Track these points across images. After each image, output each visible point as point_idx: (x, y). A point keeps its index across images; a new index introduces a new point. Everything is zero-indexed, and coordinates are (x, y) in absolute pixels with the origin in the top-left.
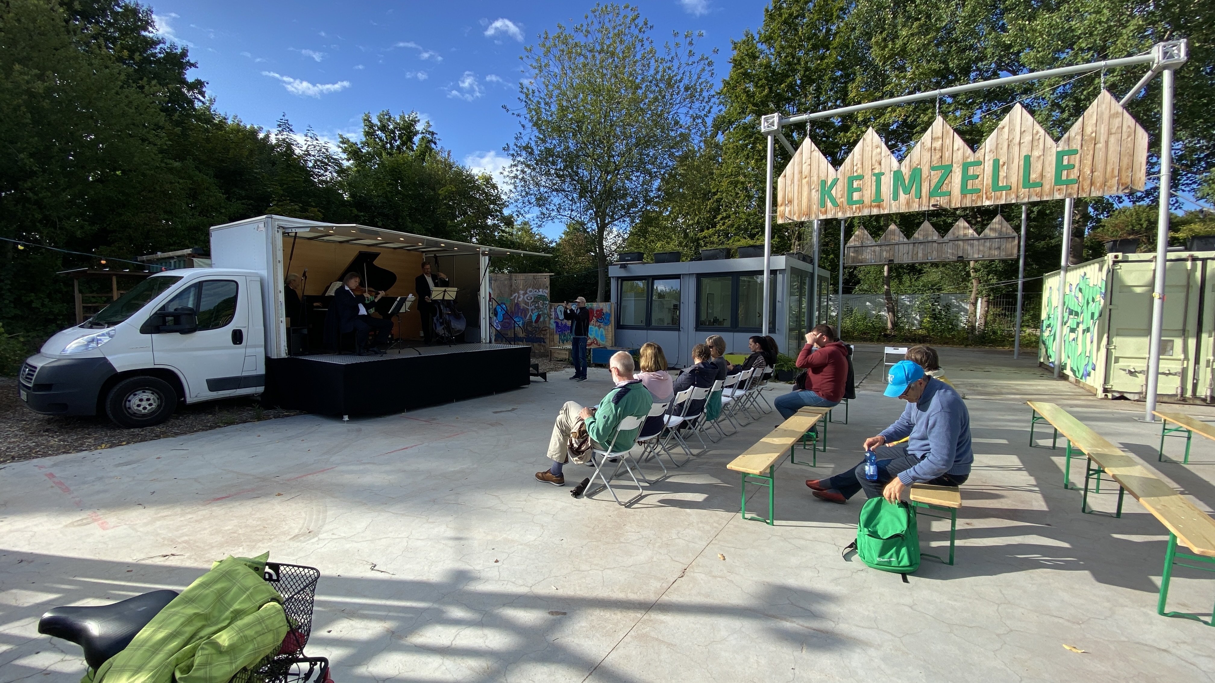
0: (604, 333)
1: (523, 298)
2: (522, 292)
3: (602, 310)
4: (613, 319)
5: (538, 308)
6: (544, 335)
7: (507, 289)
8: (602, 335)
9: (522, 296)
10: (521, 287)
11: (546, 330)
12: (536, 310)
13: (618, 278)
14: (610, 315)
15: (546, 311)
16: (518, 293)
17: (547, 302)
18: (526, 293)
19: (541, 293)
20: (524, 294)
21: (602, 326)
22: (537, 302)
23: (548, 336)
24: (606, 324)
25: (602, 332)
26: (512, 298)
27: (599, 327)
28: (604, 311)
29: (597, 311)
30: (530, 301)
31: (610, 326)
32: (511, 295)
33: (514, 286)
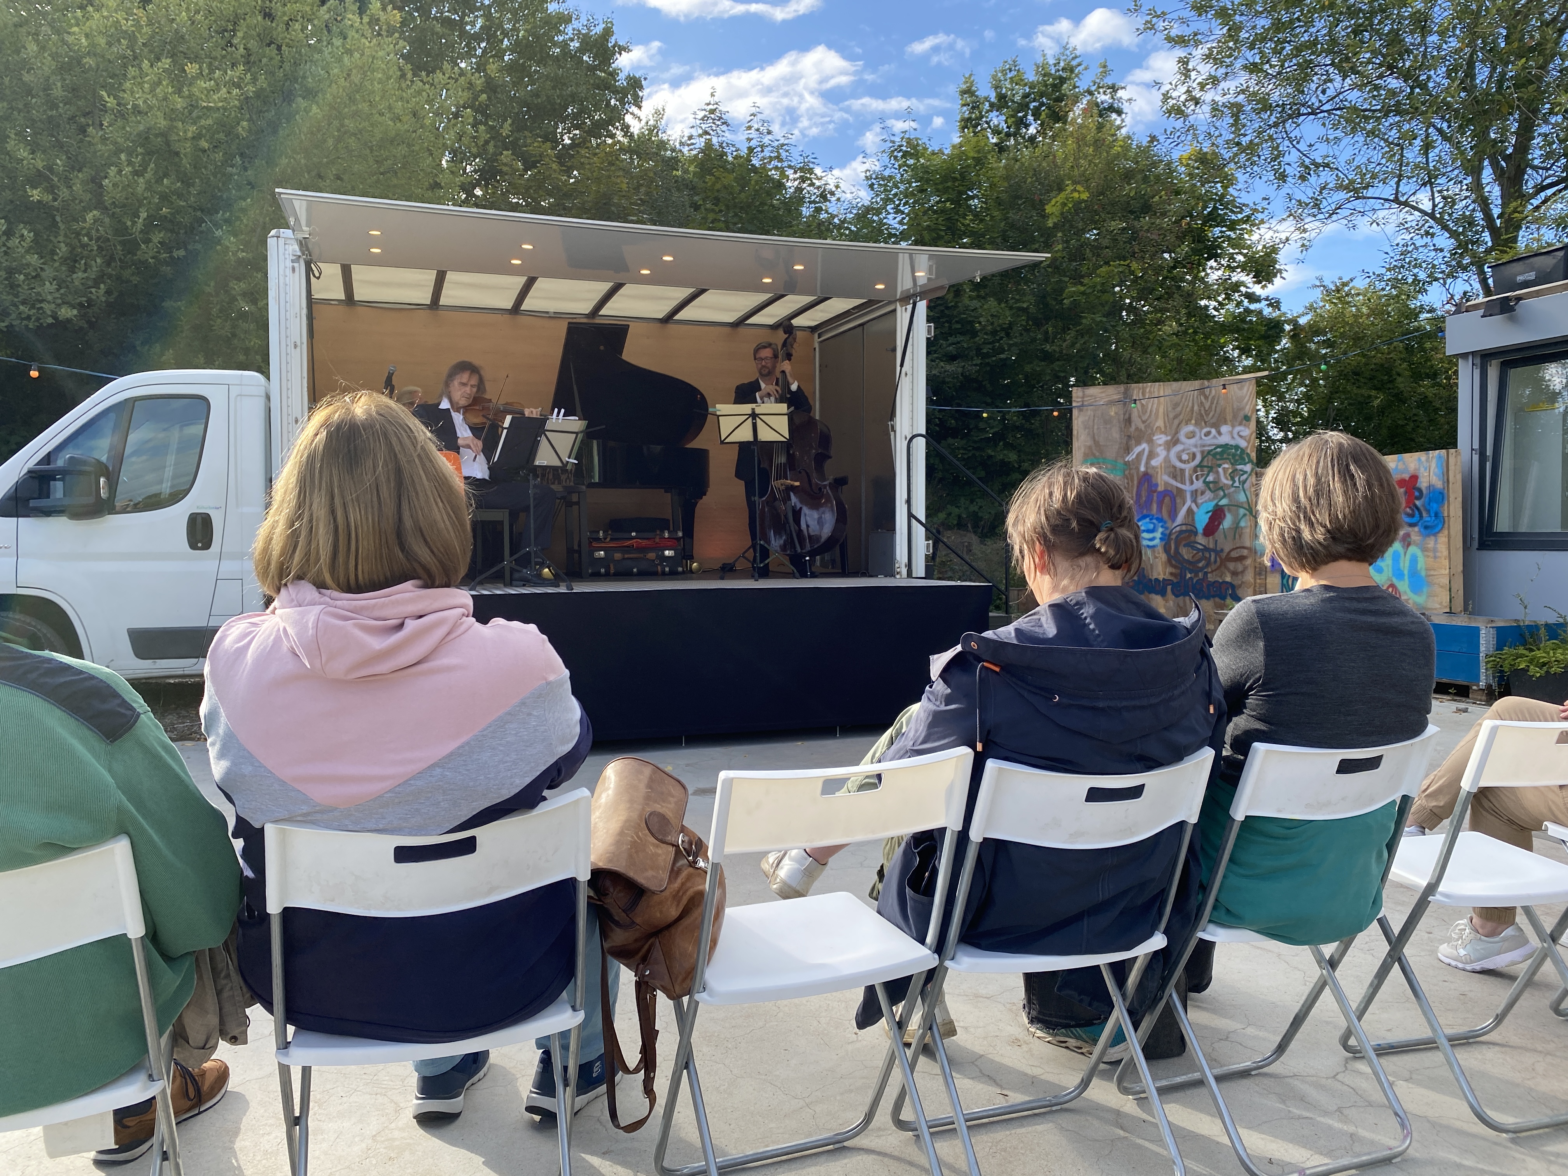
0: (1421, 564)
1: (1167, 459)
2: (1161, 439)
3: (1414, 478)
4: (1454, 510)
5: (1215, 487)
6: (1234, 574)
7: (1115, 434)
8: (1414, 573)
9: (1161, 452)
10: (1160, 423)
11: (1242, 558)
12: (1208, 495)
13: (1485, 357)
14: (1440, 496)
15: (1242, 498)
16: (1150, 441)
17: (1248, 468)
18: (1175, 442)
19: (1225, 439)
20: (1169, 445)
21: (1415, 537)
22: (1211, 469)
23: (1249, 577)
24: (1430, 530)
25: (1414, 560)
26: (1130, 458)
27: (1406, 541)
28: (1423, 483)
30: (1188, 467)
31: (1442, 539)
32: (1128, 450)
33: (1136, 422)
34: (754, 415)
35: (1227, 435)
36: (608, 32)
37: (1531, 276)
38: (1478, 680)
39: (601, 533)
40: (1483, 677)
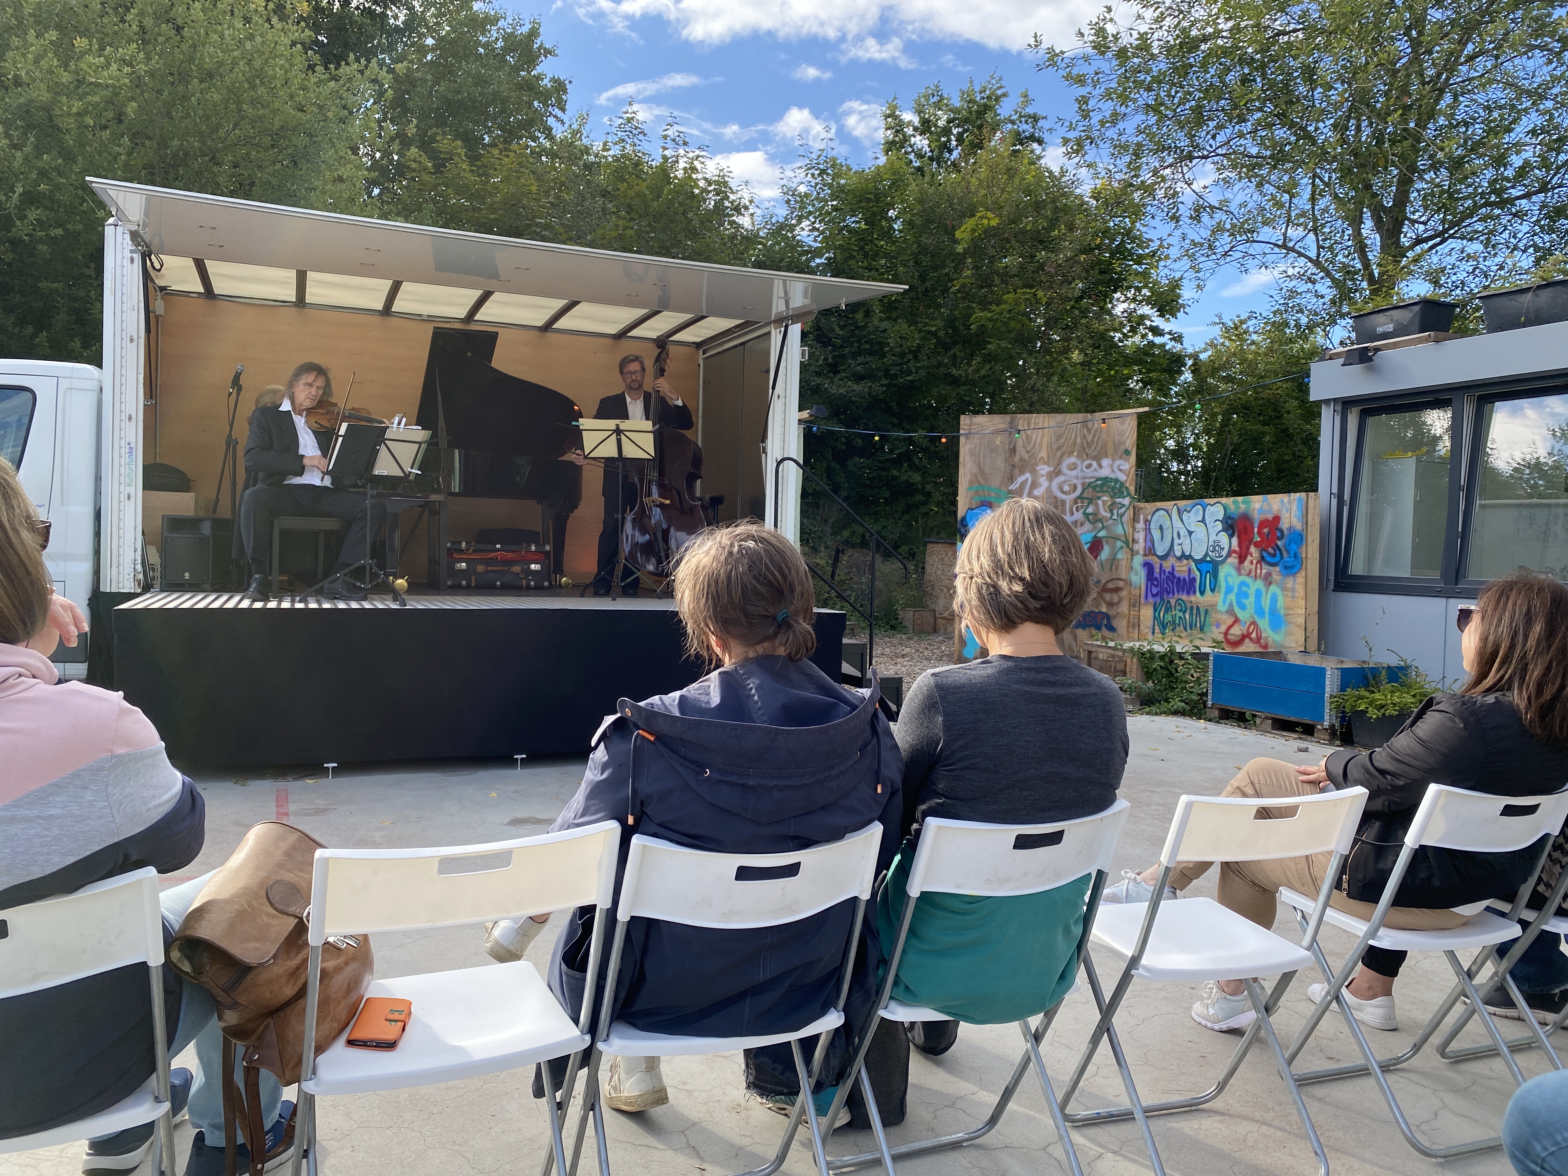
0: (1280, 603)
1: (1049, 490)
2: (1044, 469)
3: (1277, 519)
4: (1311, 551)
5: (1094, 519)
6: (1110, 604)
7: (1000, 462)
8: (1274, 612)
9: (1044, 483)
10: (1043, 454)
11: (1117, 590)
12: (1088, 526)
13: (1346, 404)
14: (1299, 538)
15: (1119, 530)
16: (1034, 472)
17: (1126, 501)
18: (1057, 473)
19: (1105, 472)
20: (1051, 476)
21: (1276, 577)
22: (1091, 501)
23: (1124, 608)
24: (1290, 570)
25: (1274, 600)
26: (1013, 487)
27: (1268, 580)
28: (1284, 525)
29: (1263, 524)
30: (1069, 499)
31: (1300, 579)
32: (1012, 479)
33: (1021, 452)
34: (618, 431)
35: (1107, 469)
36: (534, 33)
37: (1390, 328)
38: (1322, 718)
39: (464, 544)
40: (1327, 717)
